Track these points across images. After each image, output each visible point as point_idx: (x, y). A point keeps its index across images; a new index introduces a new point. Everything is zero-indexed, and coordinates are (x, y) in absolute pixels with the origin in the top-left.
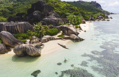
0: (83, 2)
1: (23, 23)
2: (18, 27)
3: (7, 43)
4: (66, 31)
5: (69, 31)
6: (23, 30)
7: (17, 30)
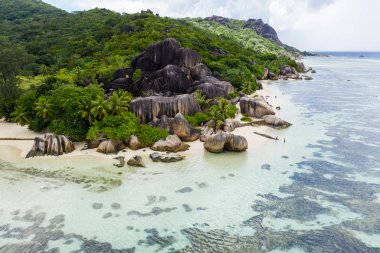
0: (224, 19)
1: (185, 96)
2: (179, 104)
3: (184, 134)
4: (252, 110)
5: (259, 109)
6: (187, 111)
7: (175, 109)
